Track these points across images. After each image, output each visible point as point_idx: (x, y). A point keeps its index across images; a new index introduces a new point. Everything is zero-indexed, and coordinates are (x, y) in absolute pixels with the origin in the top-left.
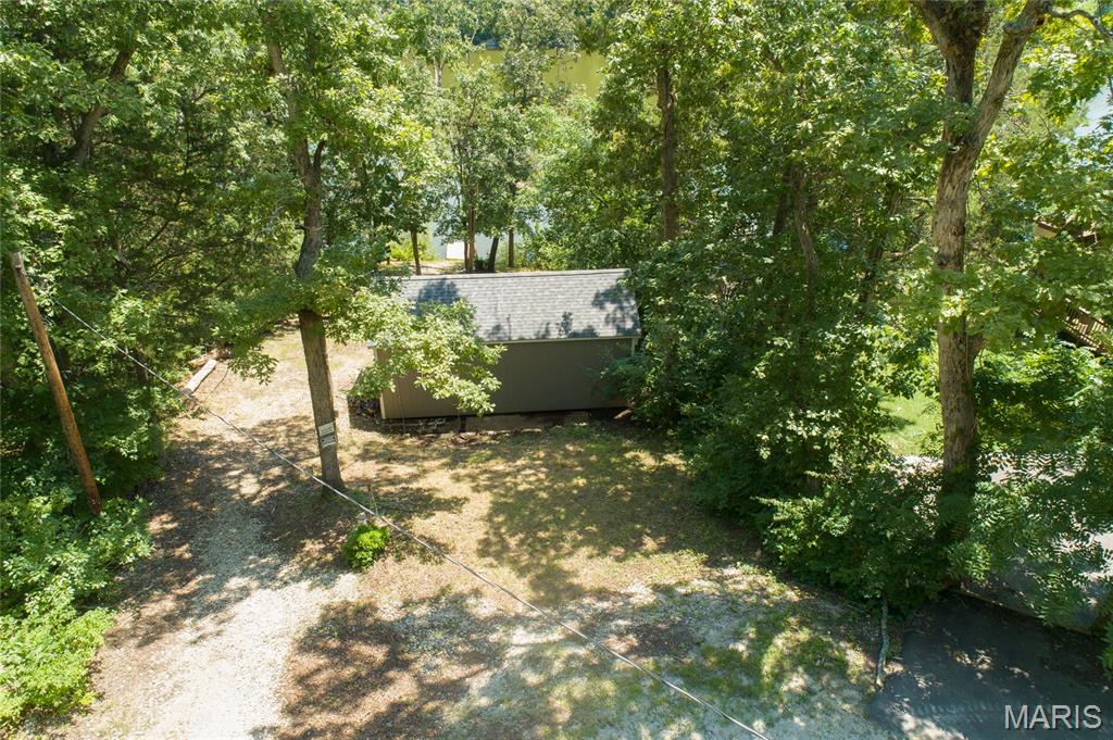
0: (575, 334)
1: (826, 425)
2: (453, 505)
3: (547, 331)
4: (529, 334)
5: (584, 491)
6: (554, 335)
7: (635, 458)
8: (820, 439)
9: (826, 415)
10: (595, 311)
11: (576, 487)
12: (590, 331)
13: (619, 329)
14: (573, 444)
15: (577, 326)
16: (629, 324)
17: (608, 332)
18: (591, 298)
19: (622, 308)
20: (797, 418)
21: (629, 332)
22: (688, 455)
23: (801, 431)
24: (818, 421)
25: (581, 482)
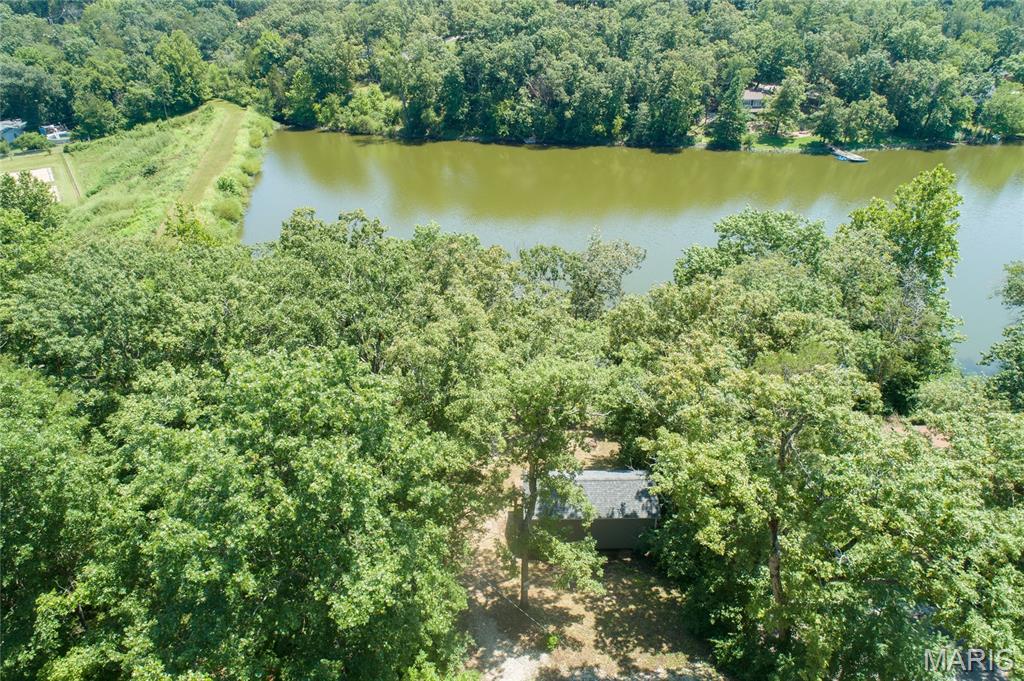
0: (627, 516)
1: (737, 614)
2: (578, 619)
3: (613, 513)
4: (604, 515)
5: (636, 612)
6: (617, 516)
7: (657, 592)
8: (734, 618)
9: (737, 609)
10: (637, 502)
11: (631, 611)
12: (634, 514)
13: (649, 513)
14: (627, 580)
15: (628, 511)
16: (654, 511)
17: (643, 515)
18: (635, 495)
19: (651, 501)
20: (726, 609)
21: (655, 515)
22: (683, 591)
23: (727, 615)
24: (734, 612)
25: (632, 607)
